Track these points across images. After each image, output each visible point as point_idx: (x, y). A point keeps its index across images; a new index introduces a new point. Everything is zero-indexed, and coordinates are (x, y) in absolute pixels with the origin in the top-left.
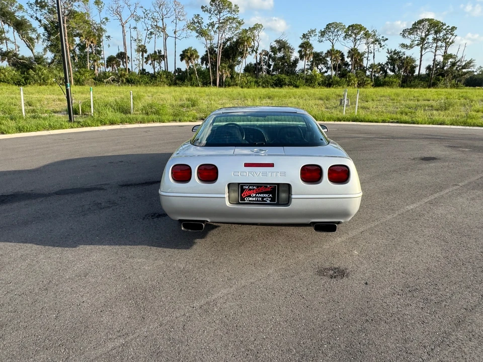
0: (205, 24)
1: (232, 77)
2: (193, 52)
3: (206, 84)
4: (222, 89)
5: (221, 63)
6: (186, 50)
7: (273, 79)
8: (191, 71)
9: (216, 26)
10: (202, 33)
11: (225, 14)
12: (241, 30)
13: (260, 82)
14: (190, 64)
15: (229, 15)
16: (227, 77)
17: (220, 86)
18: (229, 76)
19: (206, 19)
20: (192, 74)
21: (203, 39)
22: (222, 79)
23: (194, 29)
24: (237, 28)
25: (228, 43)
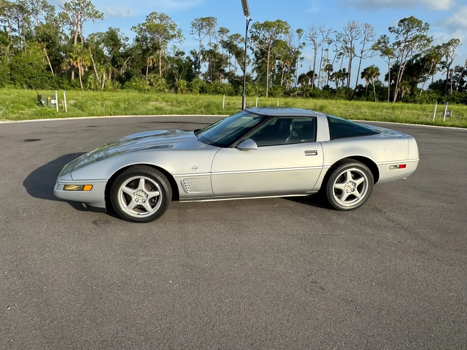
0: (391, 43)
1: (412, 94)
2: (374, 70)
3: (382, 99)
4: (400, 104)
5: (402, 80)
6: (368, 68)
7: (460, 97)
8: (370, 87)
9: (403, 45)
10: (386, 52)
11: (414, 32)
12: (430, 47)
13: (444, 99)
14: (370, 81)
15: (418, 33)
16: (406, 94)
17: (397, 101)
18: (409, 92)
19: (392, 38)
20: (370, 90)
21: (387, 57)
22: (401, 96)
23: (379, 49)
24: (425, 45)
25: (414, 62)
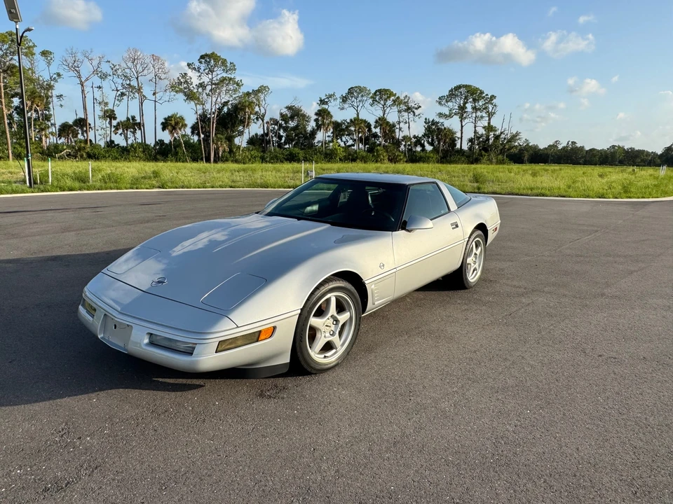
0: (194, 85)
1: (231, 151)
2: (179, 120)
3: (196, 159)
4: (220, 165)
5: (216, 134)
6: (169, 117)
7: (283, 154)
8: (176, 144)
9: (209, 88)
10: (190, 96)
11: (219, 73)
12: (241, 94)
13: (267, 157)
14: (175, 135)
15: (225, 75)
16: (224, 151)
17: (215, 161)
18: (227, 149)
19: (195, 79)
20: (178, 147)
21: (192, 103)
22: (218, 154)
23: (181, 91)
24: (235, 91)
25: (225, 110)
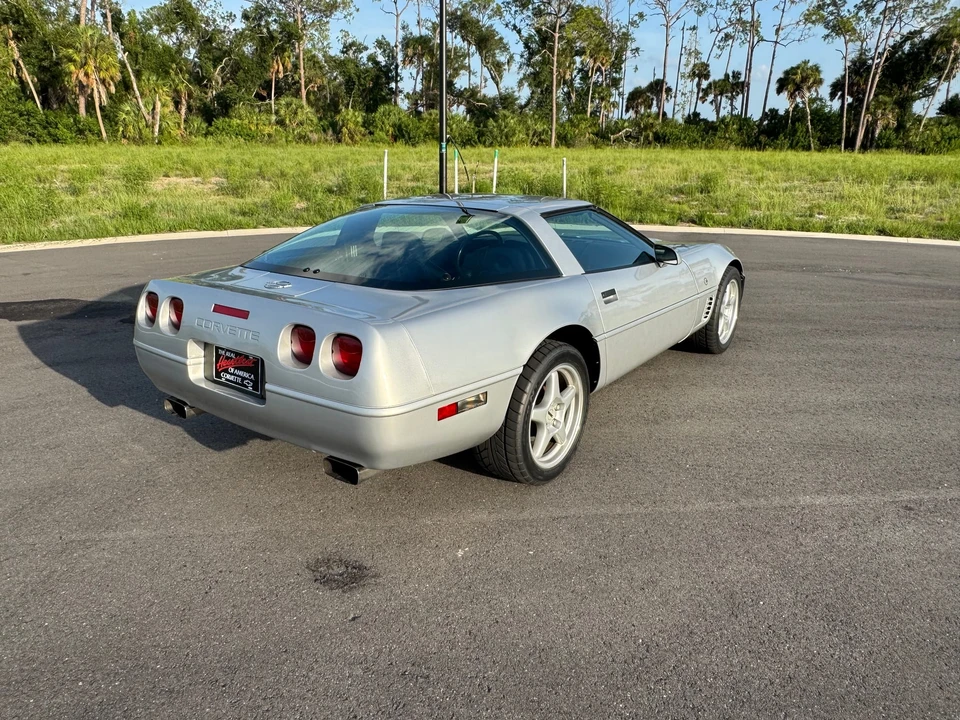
0: (850, 5)
1: (900, 127)
2: (809, 72)
3: (825, 144)
4: (871, 156)
5: (875, 95)
6: (792, 68)
8: (798, 115)
10: (840, 28)
12: (948, 12)
14: (799, 100)
16: (886, 128)
17: (864, 148)
18: (893, 123)
20: (799, 120)
21: (840, 41)
22: (873, 132)
23: (822, 20)
24: (934, 7)
25: (907, 47)
